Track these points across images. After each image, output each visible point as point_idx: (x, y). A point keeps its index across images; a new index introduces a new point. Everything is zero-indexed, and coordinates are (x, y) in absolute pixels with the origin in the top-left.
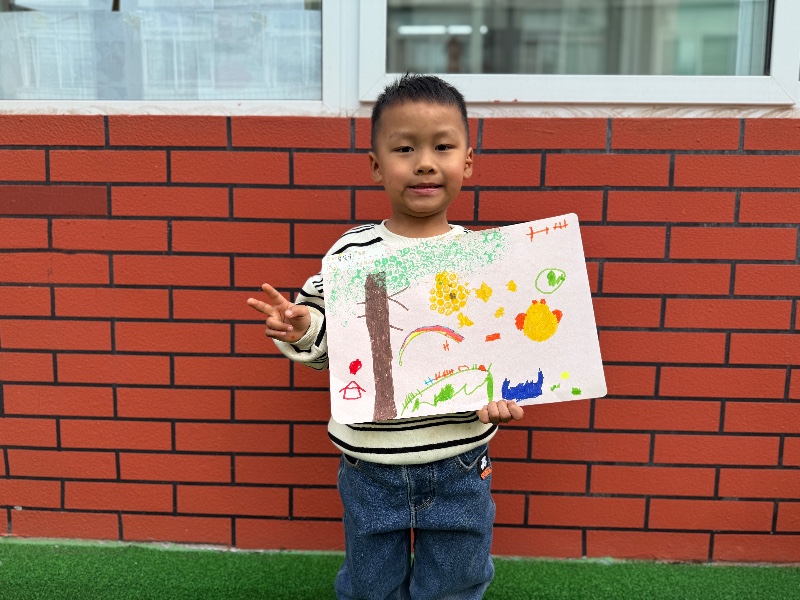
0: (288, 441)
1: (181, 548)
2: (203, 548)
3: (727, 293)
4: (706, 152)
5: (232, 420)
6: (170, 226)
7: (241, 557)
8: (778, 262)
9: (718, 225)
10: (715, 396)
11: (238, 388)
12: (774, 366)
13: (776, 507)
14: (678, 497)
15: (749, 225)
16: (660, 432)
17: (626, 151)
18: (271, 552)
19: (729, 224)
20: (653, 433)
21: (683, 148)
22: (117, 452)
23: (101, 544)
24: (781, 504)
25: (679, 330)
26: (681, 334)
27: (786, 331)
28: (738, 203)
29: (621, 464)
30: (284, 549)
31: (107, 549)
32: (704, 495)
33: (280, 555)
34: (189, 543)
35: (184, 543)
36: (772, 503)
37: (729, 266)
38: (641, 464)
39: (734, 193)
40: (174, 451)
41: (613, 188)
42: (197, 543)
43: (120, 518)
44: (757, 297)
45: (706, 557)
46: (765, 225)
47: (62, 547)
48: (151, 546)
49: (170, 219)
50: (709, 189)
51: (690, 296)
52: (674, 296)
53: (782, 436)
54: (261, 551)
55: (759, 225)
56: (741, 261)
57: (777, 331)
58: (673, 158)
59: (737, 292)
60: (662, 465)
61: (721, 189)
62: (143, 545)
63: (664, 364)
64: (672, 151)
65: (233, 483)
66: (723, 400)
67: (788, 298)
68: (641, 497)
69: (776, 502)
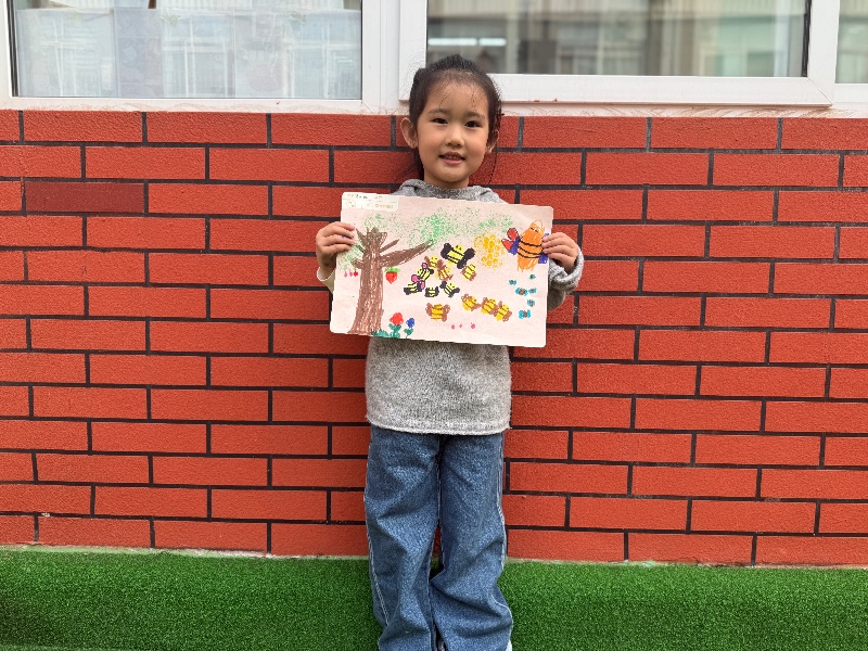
0: (326, 442)
1: (214, 554)
2: (237, 554)
3: (766, 291)
4: (744, 151)
5: (270, 422)
6: (208, 224)
7: (277, 562)
8: (816, 260)
9: (757, 223)
10: (755, 395)
11: (275, 388)
12: (814, 365)
13: (819, 508)
14: (720, 499)
15: (788, 224)
16: (701, 432)
17: (666, 150)
18: (308, 557)
19: (767, 223)
20: (694, 433)
21: (722, 147)
22: (150, 455)
23: (132, 551)
24: (823, 505)
25: (719, 328)
26: (722, 332)
27: (825, 330)
28: (776, 202)
29: (662, 464)
30: (321, 554)
31: (138, 556)
32: (746, 495)
33: (318, 561)
34: (224, 550)
35: (218, 549)
36: (814, 504)
37: (767, 264)
39: (772, 192)
40: (209, 454)
41: (652, 186)
42: (232, 550)
43: (152, 524)
44: (796, 295)
45: (749, 560)
46: (803, 224)
47: (92, 554)
48: (184, 553)
49: (207, 217)
50: (748, 187)
51: (729, 295)
52: (714, 295)
53: (823, 435)
54: (298, 557)
55: (797, 224)
56: (780, 260)
57: (816, 330)
58: (711, 156)
59: (776, 291)
60: (703, 465)
61: (759, 188)
62: (175, 552)
65: (269, 487)
66: (764, 400)
67: (826, 296)
68: (683, 498)
69: (818, 502)
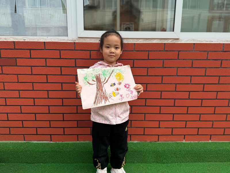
0: (62, 118)
1: (39, 142)
2: (44, 142)
3: (161, 83)
4: (156, 51)
5: (49, 113)
6: (31, 68)
7: (53, 144)
8: (172, 76)
9: (159, 67)
10: (158, 105)
11: (50, 106)
12: (171, 99)
13: (172, 130)
14: (151, 128)
15: (166, 67)
16: (146, 113)
17: (138, 51)
18: (60, 142)
19: (161, 67)
20: (145, 114)
21: (151, 50)
22: (22, 121)
23: (20, 142)
24: (173, 129)
25: (150, 91)
26: (151, 92)
27: (174, 91)
28: (163, 63)
29: (138, 120)
30: (63, 141)
31: (21, 143)
32: (156, 127)
33: (62, 143)
34: (41, 141)
35: (40, 141)
36: (171, 129)
37: (161, 77)
38: (142, 121)
39: (162, 60)
40: (36, 120)
41: (135, 59)
42: (43, 141)
43: (24, 136)
44: (168, 84)
45: (157, 141)
46: (169, 67)
47: (10, 143)
48: (32, 142)
49: (32, 66)
50: (157, 59)
51: (153, 84)
52: (149, 84)
53: (174, 114)
54: (58, 142)
55: (168, 67)
56: (164, 76)
57: (172, 91)
58: (149, 52)
59: (163, 83)
60: (147, 121)
61: (160, 59)
62: (30, 142)
63: (147, 99)
64: (149, 51)
65: (50, 127)
66: (160, 106)
67: (174, 84)
68: (143, 128)
69: (172, 128)
